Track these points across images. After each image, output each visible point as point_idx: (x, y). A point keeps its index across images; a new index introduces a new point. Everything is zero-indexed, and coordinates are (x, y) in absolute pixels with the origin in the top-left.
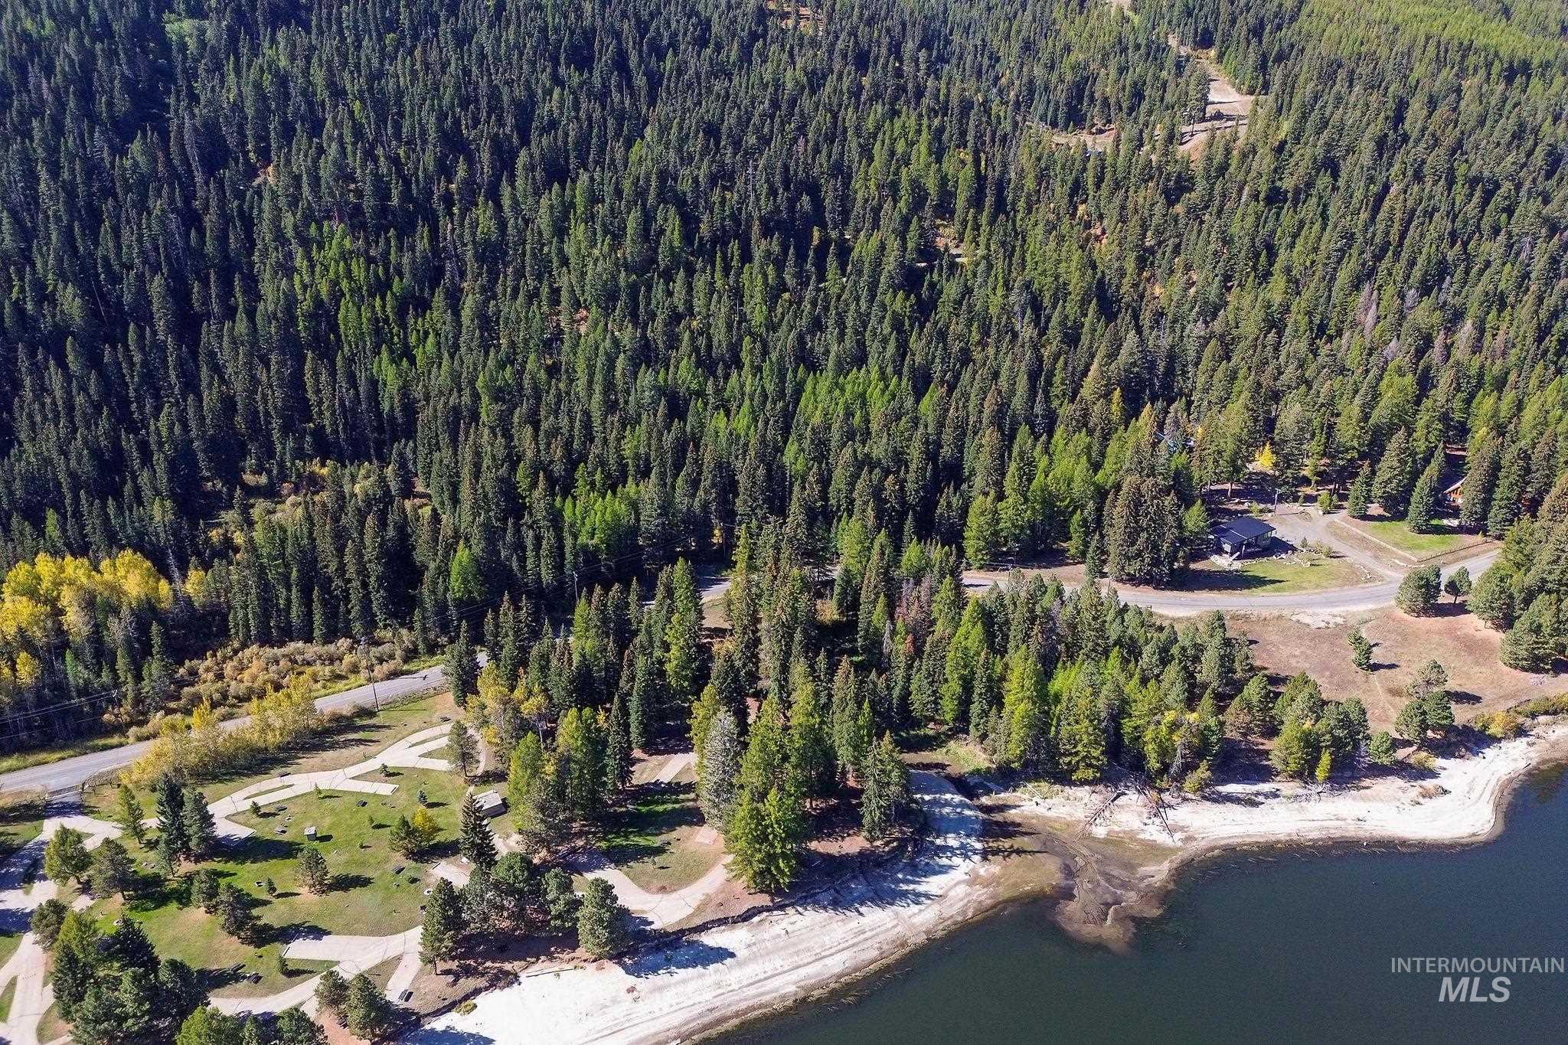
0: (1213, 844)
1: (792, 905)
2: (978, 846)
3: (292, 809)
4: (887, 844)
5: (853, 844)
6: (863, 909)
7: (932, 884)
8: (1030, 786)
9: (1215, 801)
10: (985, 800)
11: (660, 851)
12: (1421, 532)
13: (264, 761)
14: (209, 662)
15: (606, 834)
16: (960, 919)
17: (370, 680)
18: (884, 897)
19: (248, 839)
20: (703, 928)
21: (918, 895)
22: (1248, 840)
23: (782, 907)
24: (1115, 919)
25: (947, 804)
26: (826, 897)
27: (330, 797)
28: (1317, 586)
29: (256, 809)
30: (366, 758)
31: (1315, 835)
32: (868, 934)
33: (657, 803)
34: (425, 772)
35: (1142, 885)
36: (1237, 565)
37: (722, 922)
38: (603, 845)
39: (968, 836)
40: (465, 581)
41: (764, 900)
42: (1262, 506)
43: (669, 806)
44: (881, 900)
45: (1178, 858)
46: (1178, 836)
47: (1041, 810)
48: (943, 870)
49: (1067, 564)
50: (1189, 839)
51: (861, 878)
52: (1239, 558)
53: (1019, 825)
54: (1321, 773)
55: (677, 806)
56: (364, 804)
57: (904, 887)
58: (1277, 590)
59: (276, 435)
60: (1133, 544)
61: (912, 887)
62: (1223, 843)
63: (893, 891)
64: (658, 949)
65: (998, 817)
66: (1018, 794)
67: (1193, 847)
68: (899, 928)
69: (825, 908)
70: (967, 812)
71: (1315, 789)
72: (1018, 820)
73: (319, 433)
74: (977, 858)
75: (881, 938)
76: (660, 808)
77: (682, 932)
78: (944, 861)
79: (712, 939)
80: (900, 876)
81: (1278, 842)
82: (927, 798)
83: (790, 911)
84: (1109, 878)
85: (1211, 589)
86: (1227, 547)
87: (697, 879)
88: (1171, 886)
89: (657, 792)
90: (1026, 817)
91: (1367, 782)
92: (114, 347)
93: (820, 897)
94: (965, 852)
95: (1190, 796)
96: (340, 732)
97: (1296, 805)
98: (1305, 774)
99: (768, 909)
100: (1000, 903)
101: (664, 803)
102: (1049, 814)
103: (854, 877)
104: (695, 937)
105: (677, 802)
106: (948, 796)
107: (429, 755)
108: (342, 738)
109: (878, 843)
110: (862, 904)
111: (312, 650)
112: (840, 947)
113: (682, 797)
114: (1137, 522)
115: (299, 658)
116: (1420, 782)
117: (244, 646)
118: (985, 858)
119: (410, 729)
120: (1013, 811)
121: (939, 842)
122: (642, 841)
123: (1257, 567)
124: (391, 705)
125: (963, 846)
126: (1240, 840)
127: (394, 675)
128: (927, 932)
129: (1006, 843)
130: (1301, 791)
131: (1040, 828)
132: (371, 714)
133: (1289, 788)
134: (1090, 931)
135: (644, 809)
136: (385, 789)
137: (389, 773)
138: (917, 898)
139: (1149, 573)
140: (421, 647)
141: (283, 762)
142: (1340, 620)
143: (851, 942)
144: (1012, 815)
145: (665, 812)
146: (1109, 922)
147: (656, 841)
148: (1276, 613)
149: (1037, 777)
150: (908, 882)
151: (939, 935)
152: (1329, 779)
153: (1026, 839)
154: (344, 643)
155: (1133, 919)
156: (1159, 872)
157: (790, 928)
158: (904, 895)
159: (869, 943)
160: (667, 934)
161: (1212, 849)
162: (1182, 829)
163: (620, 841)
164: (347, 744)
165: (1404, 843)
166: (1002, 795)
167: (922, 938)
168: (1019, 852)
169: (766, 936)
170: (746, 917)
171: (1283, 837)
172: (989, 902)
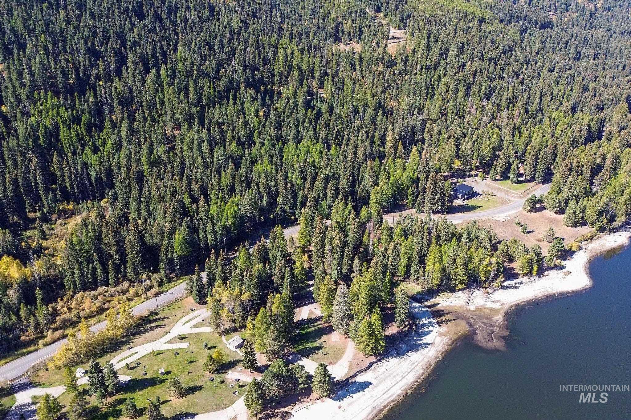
0: (511, 305)
1: (383, 358)
2: (435, 321)
3: (144, 362)
4: (405, 327)
5: (393, 330)
6: (409, 354)
7: (427, 339)
8: (441, 295)
9: (504, 289)
10: (426, 303)
11: (320, 348)
12: (515, 183)
13: (116, 344)
14: (61, 303)
15: (294, 345)
16: (444, 350)
17: (147, 298)
18: (415, 348)
19: (130, 381)
20: (355, 375)
21: (425, 344)
22: (521, 301)
23: (380, 360)
24: (496, 339)
25: (415, 308)
26: (394, 352)
27: (159, 354)
28: (494, 207)
29: (128, 365)
30: (166, 333)
31: (540, 295)
32: (416, 364)
33: (307, 328)
34: (197, 334)
35: (497, 324)
36: (465, 202)
37: (361, 371)
38: (295, 350)
39: (429, 318)
40: (182, 248)
41: (373, 359)
42: (462, 180)
43: (313, 329)
44: (414, 349)
45: (503, 311)
46: (499, 304)
47: (448, 304)
48: (428, 333)
49: (407, 209)
50: (502, 304)
52: (464, 200)
53: (443, 311)
54: (534, 272)
55: (316, 328)
56: (178, 354)
57: (419, 342)
58: (482, 210)
60: (434, 199)
61: (421, 342)
62: (514, 303)
63: (415, 345)
64: (342, 388)
65: (434, 309)
66: (437, 299)
67: (506, 307)
68: (425, 359)
69: (395, 357)
70: (424, 309)
71: (533, 278)
72: (442, 309)
73: (63, 189)
74: (437, 326)
75: (421, 364)
76: (310, 330)
77: (348, 379)
78: (427, 330)
79: (360, 379)
80: (415, 338)
81: (530, 300)
83: (383, 361)
84: (485, 324)
85: (461, 212)
86: (460, 196)
87: (342, 356)
88: (506, 323)
89: (305, 324)
90: (444, 307)
91: (546, 273)
93: (391, 353)
94: (432, 325)
95: (495, 288)
96: (146, 324)
97: (529, 286)
98: (529, 274)
99: (376, 362)
100: (454, 341)
101: (310, 328)
102: (452, 304)
103: (400, 343)
104: (353, 380)
105: (315, 326)
106: (414, 304)
107: (194, 326)
108: (148, 326)
109: (402, 327)
110: (408, 352)
111: (112, 290)
112: (409, 371)
113: (316, 324)
114: (436, 190)
115: (107, 294)
116: (561, 271)
117: (75, 293)
118: (440, 326)
119: (178, 317)
120: (439, 306)
121: (421, 323)
122: (310, 345)
123: (472, 202)
124: (164, 308)
125: (430, 323)
126: (518, 302)
127: (158, 294)
128: (436, 358)
129: (443, 318)
130: (529, 280)
131: (451, 311)
132: (156, 313)
133: (525, 280)
134: (490, 345)
135: (303, 332)
136: (184, 345)
137: (182, 338)
138: (426, 345)
139: (441, 209)
140: (165, 280)
141: (126, 343)
142: (508, 218)
143: (411, 368)
144: (439, 307)
145: (312, 331)
146: (494, 340)
147: (317, 344)
148: (487, 218)
149: (442, 291)
150: (419, 340)
151: (440, 358)
152: (537, 274)
153: (449, 315)
154: (126, 284)
155: (502, 337)
156: (499, 318)
157: (387, 368)
158: (420, 345)
159: (418, 367)
160: (343, 381)
161: (512, 306)
162: (499, 301)
163: (301, 347)
164: (152, 329)
165: (567, 292)
166: (432, 300)
167: (435, 361)
168: (450, 321)
169: (380, 373)
170: (369, 367)
171: (531, 298)
172: (450, 342)
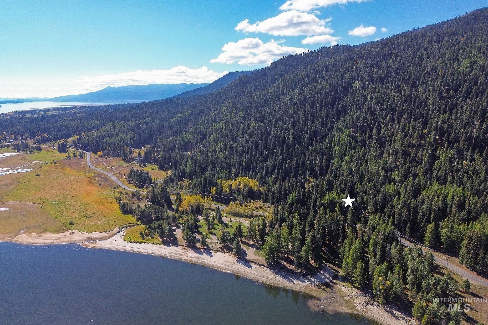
0: (370, 316)
2: (317, 284)
3: (235, 222)
5: (292, 267)
6: (279, 276)
7: (297, 282)
8: (347, 283)
9: (387, 311)
10: (334, 281)
13: (241, 216)
14: (254, 201)
16: (293, 289)
18: (285, 277)
19: (226, 223)
20: (253, 262)
21: (292, 281)
23: (267, 268)
24: (320, 308)
25: (325, 276)
27: (240, 223)
29: (231, 220)
32: (274, 280)
35: (337, 309)
37: (256, 263)
38: (259, 246)
39: (318, 281)
40: (293, 200)
41: (266, 264)
45: (355, 312)
46: (364, 310)
47: (342, 288)
48: (303, 282)
50: (366, 312)
51: (286, 273)
53: (333, 287)
57: (291, 279)
59: (308, 170)
61: (293, 279)
62: (373, 318)
64: (244, 261)
68: (280, 283)
69: (274, 272)
70: (326, 279)
74: (313, 285)
75: (276, 281)
77: (249, 261)
78: (306, 281)
79: (252, 264)
80: (293, 277)
82: (322, 272)
83: (268, 269)
88: (343, 313)
90: (337, 287)
92: (292, 148)
93: (275, 270)
95: (382, 307)
99: (265, 266)
102: (342, 290)
106: (328, 275)
108: (253, 217)
111: (268, 205)
112: (267, 278)
115: (265, 205)
117: (261, 201)
118: (315, 286)
121: (310, 278)
125: (314, 282)
128: (284, 286)
129: (324, 287)
133: (413, 322)
143: (270, 278)
144: (335, 285)
146: (318, 307)
149: (350, 282)
151: (286, 288)
153: (330, 289)
155: (324, 310)
156: (346, 310)
157: (265, 271)
158: (289, 279)
159: (272, 280)
160: (247, 259)
161: (368, 317)
162: (367, 309)
166: (339, 282)
167: (282, 286)
168: (323, 290)
169: (260, 269)
170: (260, 265)
172: (303, 291)
